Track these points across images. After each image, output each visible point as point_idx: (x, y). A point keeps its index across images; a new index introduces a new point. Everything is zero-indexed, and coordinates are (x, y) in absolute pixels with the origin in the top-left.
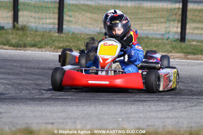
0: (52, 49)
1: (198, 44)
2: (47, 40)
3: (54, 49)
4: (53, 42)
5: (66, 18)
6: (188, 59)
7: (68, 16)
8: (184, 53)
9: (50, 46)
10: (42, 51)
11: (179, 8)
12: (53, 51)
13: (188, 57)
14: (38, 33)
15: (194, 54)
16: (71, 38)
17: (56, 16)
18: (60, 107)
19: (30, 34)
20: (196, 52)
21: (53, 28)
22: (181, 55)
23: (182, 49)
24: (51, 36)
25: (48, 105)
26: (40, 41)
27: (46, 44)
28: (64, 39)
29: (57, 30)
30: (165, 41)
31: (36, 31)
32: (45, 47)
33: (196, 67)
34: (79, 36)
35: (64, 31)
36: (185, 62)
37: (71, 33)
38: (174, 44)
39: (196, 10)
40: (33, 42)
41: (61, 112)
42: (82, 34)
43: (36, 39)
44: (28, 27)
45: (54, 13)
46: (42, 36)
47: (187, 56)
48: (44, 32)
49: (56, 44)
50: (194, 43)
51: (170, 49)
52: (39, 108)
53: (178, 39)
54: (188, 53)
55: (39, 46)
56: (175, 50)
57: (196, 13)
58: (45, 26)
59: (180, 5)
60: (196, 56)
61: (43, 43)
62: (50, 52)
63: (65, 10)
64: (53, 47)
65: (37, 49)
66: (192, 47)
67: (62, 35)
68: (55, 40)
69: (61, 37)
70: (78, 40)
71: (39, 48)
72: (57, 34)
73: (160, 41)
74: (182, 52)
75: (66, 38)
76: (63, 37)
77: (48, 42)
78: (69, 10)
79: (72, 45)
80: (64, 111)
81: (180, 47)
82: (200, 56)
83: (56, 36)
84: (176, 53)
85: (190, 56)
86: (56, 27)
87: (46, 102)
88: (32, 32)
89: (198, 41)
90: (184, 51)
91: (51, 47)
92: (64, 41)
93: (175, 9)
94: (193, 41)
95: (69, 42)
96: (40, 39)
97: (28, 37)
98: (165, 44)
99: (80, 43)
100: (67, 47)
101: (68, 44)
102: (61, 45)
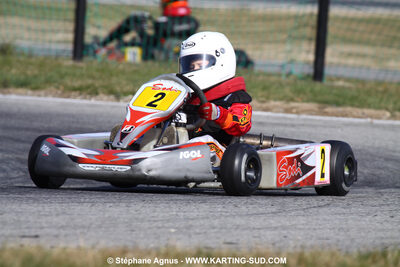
0: (59, 92)
1: (347, 84)
2: (49, 74)
3: (63, 92)
4: (62, 77)
5: (90, 30)
6: (326, 114)
7: (94, 26)
8: (319, 102)
9: (56, 84)
10: (39, 96)
11: (311, 15)
12: (61, 96)
13: (326, 110)
14: (33, 60)
15: (338, 104)
16: (98, 70)
17: (71, 26)
19: (19, 61)
20: (341, 101)
21: (64, 51)
22: (313, 106)
23: (316, 95)
24: (59, 66)
26: (35, 77)
27: (48, 82)
28: (84, 72)
29: (71, 55)
30: (283, 78)
31: (30, 56)
32: (45, 88)
33: (339, 131)
34: (114, 66)
36: (320, 120)
37: (98, 61)
38: (301, 84)
39: (352, 20)
40: (22, 78)
42: (120, 63)
43: (29, 72)
44: (14, 48)
45: (65, 20)
46: (41, 65)
47: (324, 108)
48: (47, 57)
49: (68, 81)
50: (341, 83)
51: (290, 94)
53: (308, 76)
54: (326, 103)
55: (33, 85)
56: (301, 96)
57: (354, 26)
58: (47, 46)
59: (314, 9)
60: (340, 109)
61: (43, 79)
62: (54, 96)
63: (89, 14)
64: (62, 87)
65: (30, 92)
66: (335, 91)
67: (80, 64)
68: (66, 74)
69: (78, 67)
70: (112, 75)
71: (33, 89)
72: (71, 63)
73: (273, 79)
74: (315, 101)
75: (87, 69)
76: (82, 68)
77: (51, 77)
78: (96, 15)
79: (97, 85)
81: (312, 91)
82: (349, 109)
83: (67, 67)
84: (303, 101)
85: (329, 109)
86: (70, 47)
88: (22, 59)
89: (348, 80)
90: (319, 98)
91: (58, 88)
92: (83, 75)
93: (304, 16)
94: (339, 78)
95: (93, 78)
96: (36, 72)
97: (11, 68)
98: (281, 85)
99: (114, 80)
100: (88, 87)
101: (90, 82)
102: (77, 84)
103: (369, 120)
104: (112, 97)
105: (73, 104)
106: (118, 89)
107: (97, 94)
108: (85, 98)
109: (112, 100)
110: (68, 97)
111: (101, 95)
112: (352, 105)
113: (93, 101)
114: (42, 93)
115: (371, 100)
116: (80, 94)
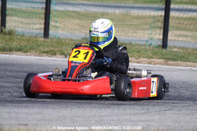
0: (37, 54)
1: (179, 50)
2: (32, 45)
3: (39, 54)
4: (38, 46)
5: (52, 23)
6: (169, 65)
7: (54, 21)
8: (165, 59)
9: (36, 50)
10: (27, 55)
11: (161, 16)
12: (38, 56)
13: (169, 63)
14: (25, 38)
15: (174, 60)
16: (56, 43)
17: (43, 21)
18: (37, 110)
19: (17, 38)
20: (176, 58)
21: (39, 34)
22: (162, 61)
23: (163, 56)
24: (37, 41)
25: (26, 107)
26: (26, 46)
27: (32, 48)
28: (49, 44)
29: (43, 35)
30: (147, 47)
31: (23, 36)
32: (30, 52)
33: (175, 73)
34: (64, 41)
35: (50, 36)
37: (56, 38)
38: (156, 50)
40: (19, 46)
41: (37, 114)
42: (67, 40)
43: (22, 44)
44: (15, 32)
45: (40, 18)
46: (28, 40)
47: (168, 61)
48: (31, 37)
49: (41, 48)
50: (176, 49)
51: (151, 55)
52: (16, 110)
53: (159, 46)
54: (169, 59)
55: (24, 51)
56: (156, 56)
58: (31, 31)
59: (162, 13)
60: (176, 62)
61: (29, 47)
62: (34, 56)
63: (51, 16)
64: (38, 51)
65: (23, 54)
66: (173, 54)
67: (47, 40)
68: (40, 45)
69: (46, 42)
70: (63, 45)
71: (24, 52)
72: (43, 39)
73: (142, 47)
74: (163, 58)
75: (51, 42)
76: (48, 42)
77: (33, 46)
78: (55, 16)
79: (56, 50)
80: (40, 113)
81: (161, 53)
82: (180, 62)
83: (41, 41)
84: (157, 59)
85: (170, 62)
86: (42, 32)
87: (24, 105)
88: (19, 37)
90: (165, 57)
91: (36, 52)
92: (49, 45)
93: (157, 16)
94: (175, 47)
95: (54, 47)
96: (26, 44)
97: (14, 42)
98: (146, 50)
99: (64, 48)
100: (51, 51)
101: (52, 48)
102: (46, 50)
103: (190, 67)
104: (63, 56)
105: (44, 60)
106: (66, 52)
107: (56, 54)
108: (50, 57)
109: (63, 58)
110: (42, 56)
111: (58, 55)
112: (181, 61)
113: (54, 58)
114: (29, 54)
115: (190, 58)
116: (47, 55)
